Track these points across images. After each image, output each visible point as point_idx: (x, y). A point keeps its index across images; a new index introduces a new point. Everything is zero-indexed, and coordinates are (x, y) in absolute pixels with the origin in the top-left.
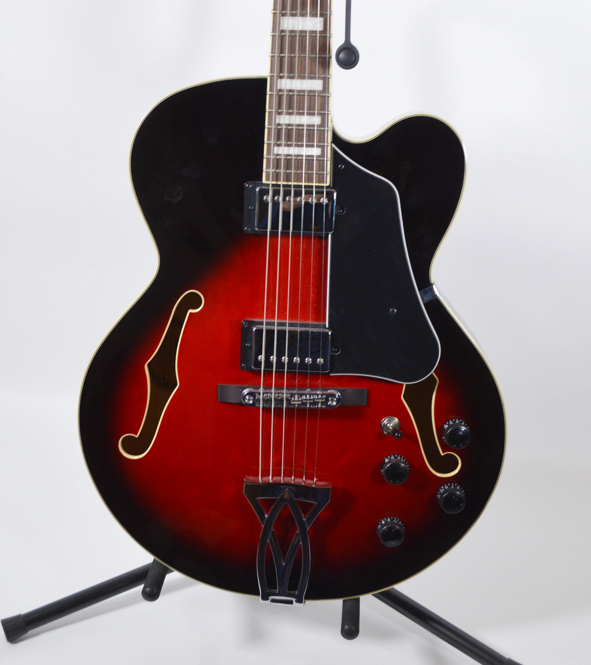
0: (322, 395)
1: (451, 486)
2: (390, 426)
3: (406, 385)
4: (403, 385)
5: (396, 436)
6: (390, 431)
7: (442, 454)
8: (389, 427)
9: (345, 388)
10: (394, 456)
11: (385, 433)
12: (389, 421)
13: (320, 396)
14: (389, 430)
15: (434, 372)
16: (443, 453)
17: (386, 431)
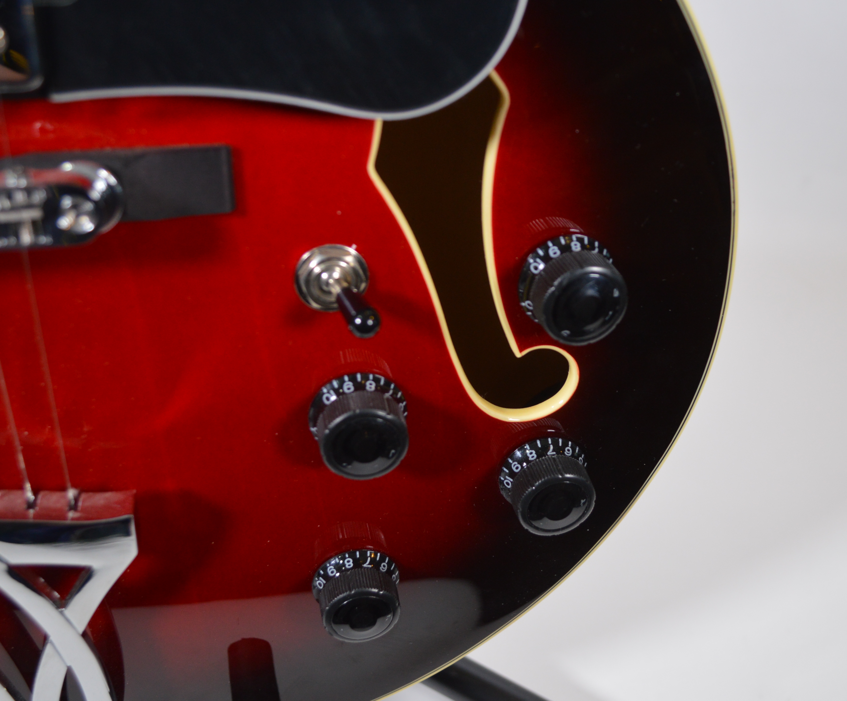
0: (29, 191)
1: (545, 448)
2: (331, 281)
3: (386, 125)
4: (370, 124)
5: (358, 327)
6: (333, 299)
7: (518, 354)
8: (327, 284)
9: (139, 149)
10: (353, 379)
11: (315, 305)
12: (328, 264)
13: (20, 197)
14: (329, 293)
15: (498, 69)
16: (521, 350)
17: (317, 301)
